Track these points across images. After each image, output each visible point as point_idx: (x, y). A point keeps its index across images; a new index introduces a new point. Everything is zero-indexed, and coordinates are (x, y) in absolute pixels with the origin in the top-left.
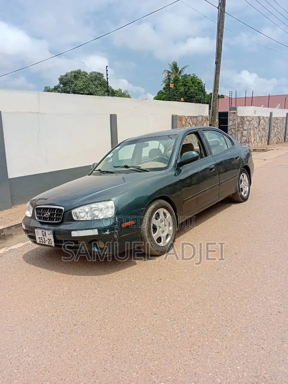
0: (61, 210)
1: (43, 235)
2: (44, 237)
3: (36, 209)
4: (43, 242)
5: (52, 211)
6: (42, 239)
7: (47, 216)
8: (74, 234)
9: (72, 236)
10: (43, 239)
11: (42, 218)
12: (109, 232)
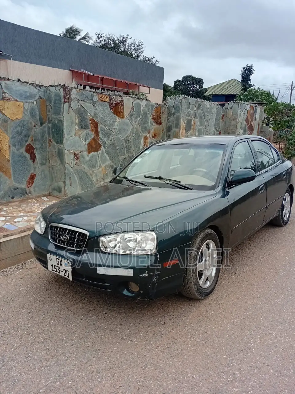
0: (84, 235)
1: (58, 263)
2: (59, 266)
3: (50, 227)
4: (56, 272)
5: (72, 234)
6: (55, 267)
7: (64, 239)
8: (101, 271)
9: (98, 272)
10: (57, 268)
11: (58, 240)
12: (148, 273)
